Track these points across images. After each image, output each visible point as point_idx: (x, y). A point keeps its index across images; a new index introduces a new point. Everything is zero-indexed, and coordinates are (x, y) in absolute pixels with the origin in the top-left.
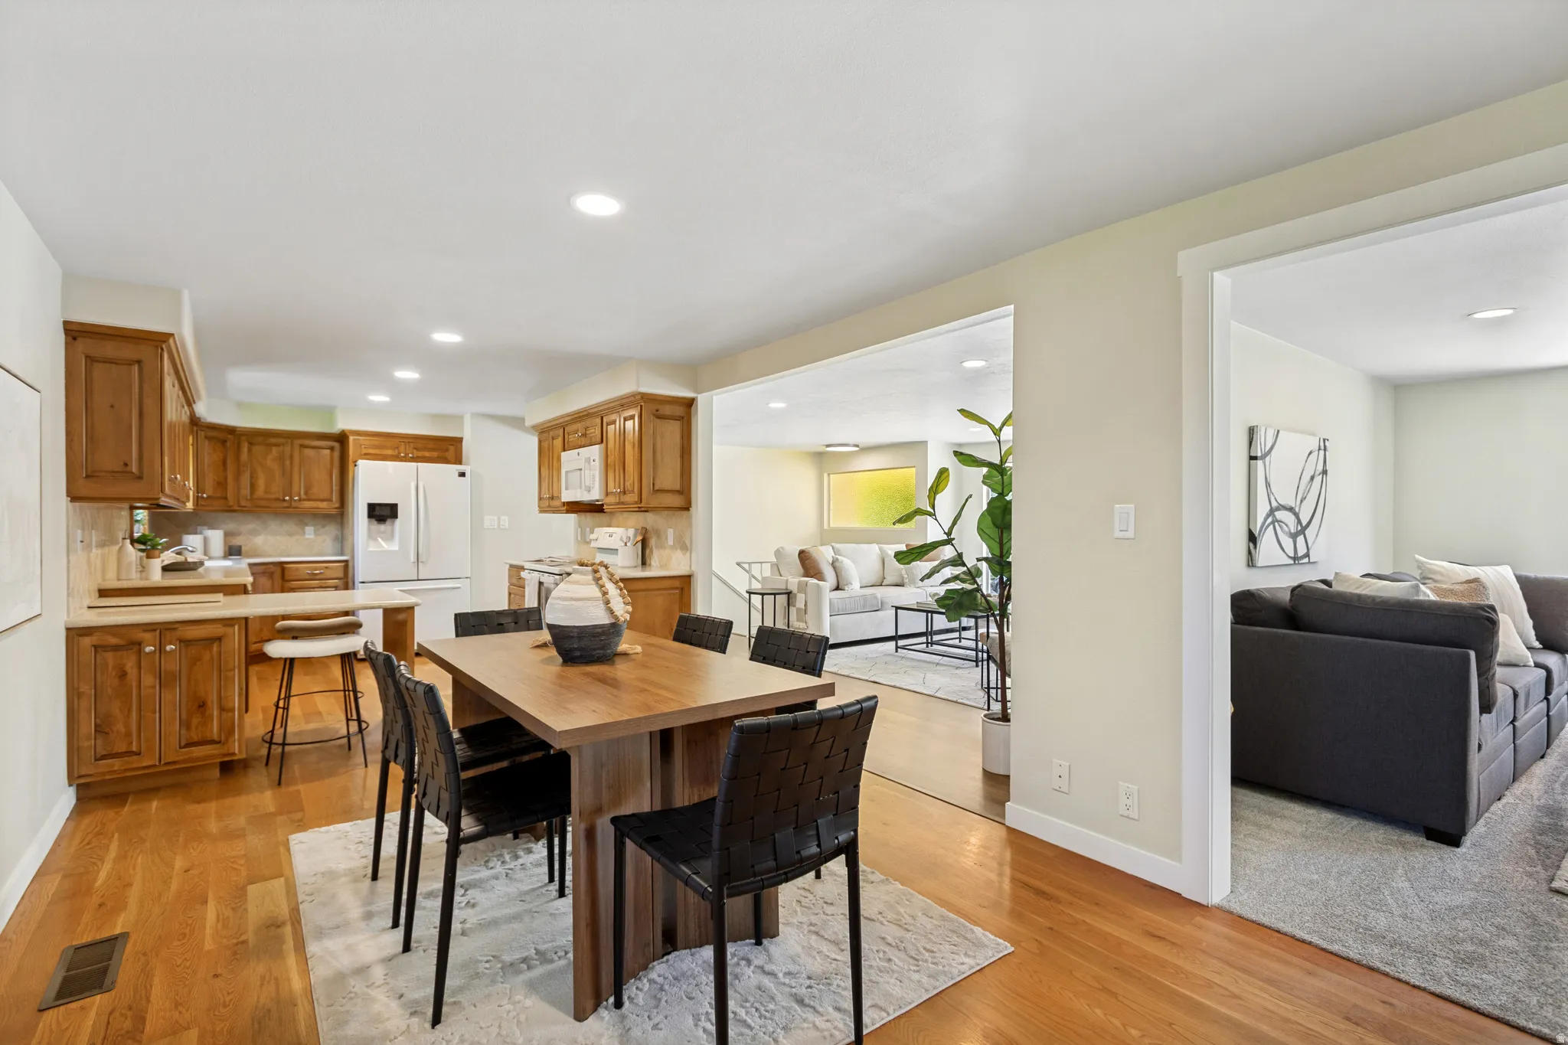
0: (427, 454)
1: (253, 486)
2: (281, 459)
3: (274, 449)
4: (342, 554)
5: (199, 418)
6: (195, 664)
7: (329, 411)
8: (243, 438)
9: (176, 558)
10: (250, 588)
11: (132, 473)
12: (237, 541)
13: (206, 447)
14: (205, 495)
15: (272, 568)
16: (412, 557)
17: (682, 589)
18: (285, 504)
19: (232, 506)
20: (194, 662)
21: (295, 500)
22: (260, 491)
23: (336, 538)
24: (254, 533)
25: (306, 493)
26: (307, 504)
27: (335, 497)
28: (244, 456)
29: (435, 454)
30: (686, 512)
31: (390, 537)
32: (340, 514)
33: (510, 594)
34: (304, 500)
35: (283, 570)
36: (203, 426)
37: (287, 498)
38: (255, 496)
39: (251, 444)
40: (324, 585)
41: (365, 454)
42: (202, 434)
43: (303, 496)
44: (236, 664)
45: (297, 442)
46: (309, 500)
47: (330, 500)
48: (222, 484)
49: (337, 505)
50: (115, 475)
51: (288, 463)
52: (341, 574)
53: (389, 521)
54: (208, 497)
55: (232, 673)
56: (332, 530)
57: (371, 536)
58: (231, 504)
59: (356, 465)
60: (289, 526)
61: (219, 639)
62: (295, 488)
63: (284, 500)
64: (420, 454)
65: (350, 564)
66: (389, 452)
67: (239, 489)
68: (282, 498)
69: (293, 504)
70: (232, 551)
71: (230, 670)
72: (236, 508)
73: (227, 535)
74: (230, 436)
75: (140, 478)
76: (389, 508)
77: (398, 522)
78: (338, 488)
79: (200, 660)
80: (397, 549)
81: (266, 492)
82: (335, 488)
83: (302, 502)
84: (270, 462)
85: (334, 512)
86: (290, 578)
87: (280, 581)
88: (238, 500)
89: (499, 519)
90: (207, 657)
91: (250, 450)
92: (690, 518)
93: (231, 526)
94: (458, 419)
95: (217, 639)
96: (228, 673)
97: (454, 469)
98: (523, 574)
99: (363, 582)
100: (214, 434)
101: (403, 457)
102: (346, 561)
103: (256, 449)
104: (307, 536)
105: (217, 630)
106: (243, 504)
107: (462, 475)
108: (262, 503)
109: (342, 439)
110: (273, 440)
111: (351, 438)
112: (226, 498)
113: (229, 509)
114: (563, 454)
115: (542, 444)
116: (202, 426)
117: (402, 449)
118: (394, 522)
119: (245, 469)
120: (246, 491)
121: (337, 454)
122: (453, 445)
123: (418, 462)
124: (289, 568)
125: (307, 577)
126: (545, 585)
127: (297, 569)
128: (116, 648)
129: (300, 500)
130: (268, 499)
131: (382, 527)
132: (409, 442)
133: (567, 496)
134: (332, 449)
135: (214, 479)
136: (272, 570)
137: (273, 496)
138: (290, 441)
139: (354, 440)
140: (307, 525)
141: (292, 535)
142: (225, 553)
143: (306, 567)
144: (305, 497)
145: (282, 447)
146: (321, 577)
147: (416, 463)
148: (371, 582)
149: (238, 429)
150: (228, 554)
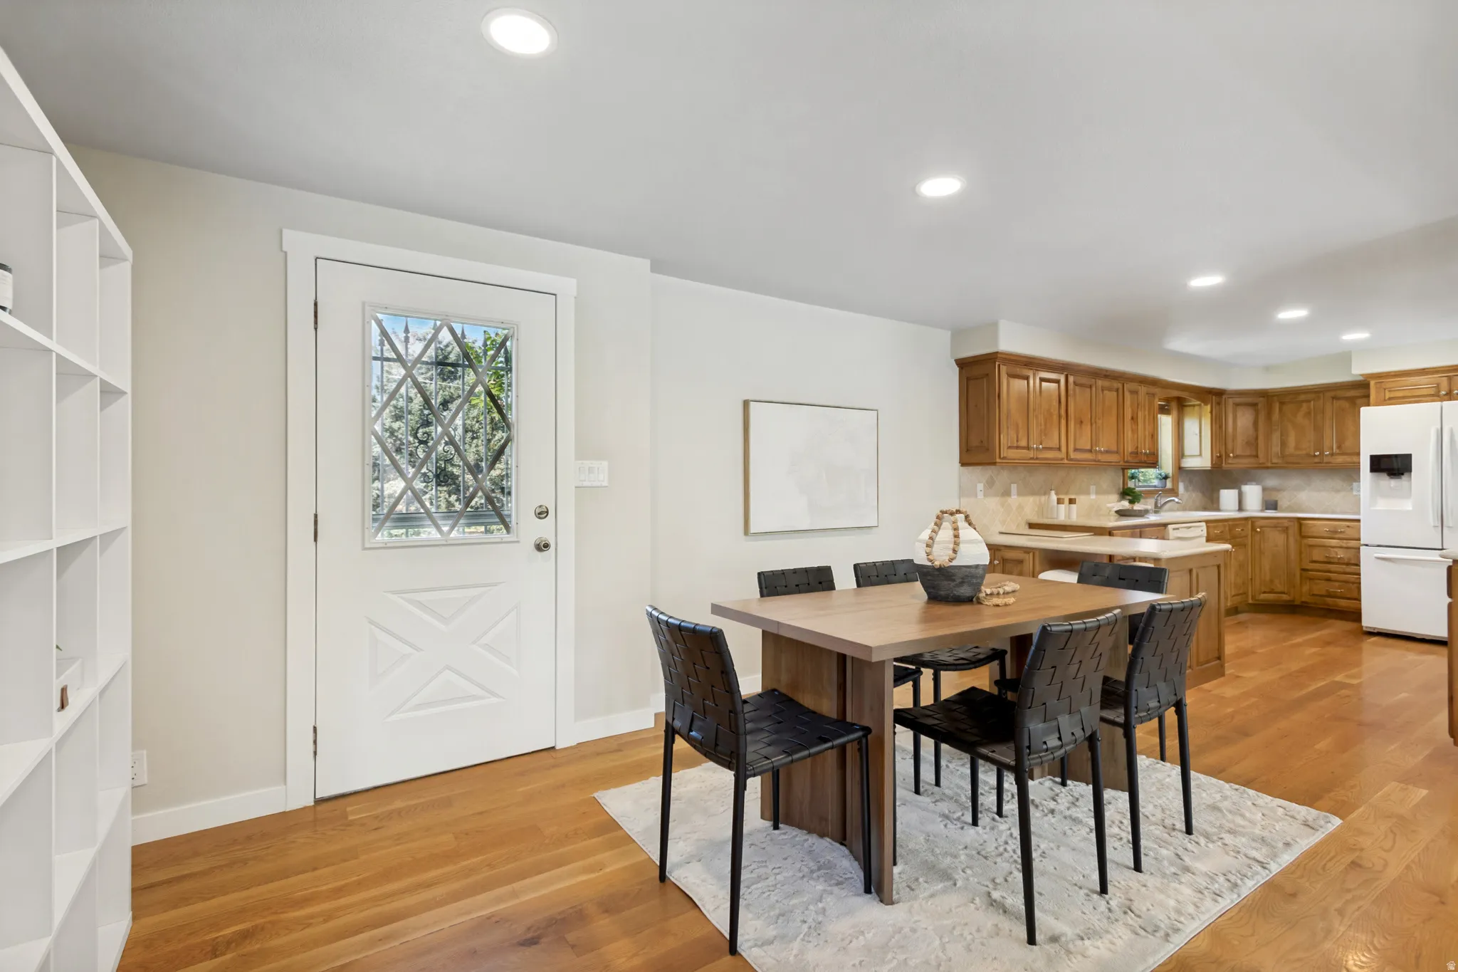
1: (1283, 444)
2: (1312, 414)
3: (1305, 405)
7: (1345, 357)
8: (1274, 399)
13: (1236, 412)
14: (1233, 454)
15: (1286, 523)
16: (1433, 520)
18: (1316, 460)
19: (1265, 464)
21: (1326, 455)
22: (1291, 448)
25: (1339, 447)
26: (1340, 459)
28: (1276, 416)
31: (1408, 495)
34: (1337, 454)
35: (1300, 525)
36: (1231, 394)
37: (1318, 453)
38: (1286, 453)
39: (1282, 403)
40: (1344, 545)
41: (1390, 399)
42: (1233, 402)
43: (1335, 450)
45: (1329, 395)
46: (1343, 454)
48: (1252, 443)
51: (1319, 417)
53: (1403, 476)
54: (1235, 456)
58: (1264, 461)
60: (1334, 482)
62: (1327, 443)
63: (1315, 456)
65: (1357, 524)
66: (1423, 392)
67: (1270, 447)
68: (1312, 454)
69: (1325, 460)
70: (1267, 505)
72: (1269, 465)
73: (1264, 490)
74: (1261, 399)
77: (1409, 476)
80: (1411, 509)
81: (1297, 448)
83: (1334, 457)
84: (1301, 418)
86: (1310, 534)
87: (1297, 537)
88: (1272, 458)
91: (1280, 410)
93: (1272, 482)
99: (1369, 546)
100: (1245, 398)
101: (1444, 395)
103: (1286, 407)
104: (1355, 493)
106: (1276, 461)
108: (1294, 460)
110: (1302, 397)
111: (1372, 382)
112: (1259, 457)
113: (1261, 466)
116: (1228, 394)
117: (1442, 385)
119: (1276, 428)
120: (1276, 449)
124: (1309, 524)
125: (1326, 535)
127: (1315, 526)
129: (1332, 454)
130: (1299, 456)
132: (1454, 376)
135: (1243, 440)
137: (1303, 452)
138: (1321, 395)
139: (1374, 384)
141: (1338, 491)
142: (1263, 507)
143: (1325, 525)
144: (1338, 451)
145: (1312, 402)
146: (1341, 536)
147: (1440, 403)
148: (1379, 546)
149: (1270, 391)
150: (1264, 508)
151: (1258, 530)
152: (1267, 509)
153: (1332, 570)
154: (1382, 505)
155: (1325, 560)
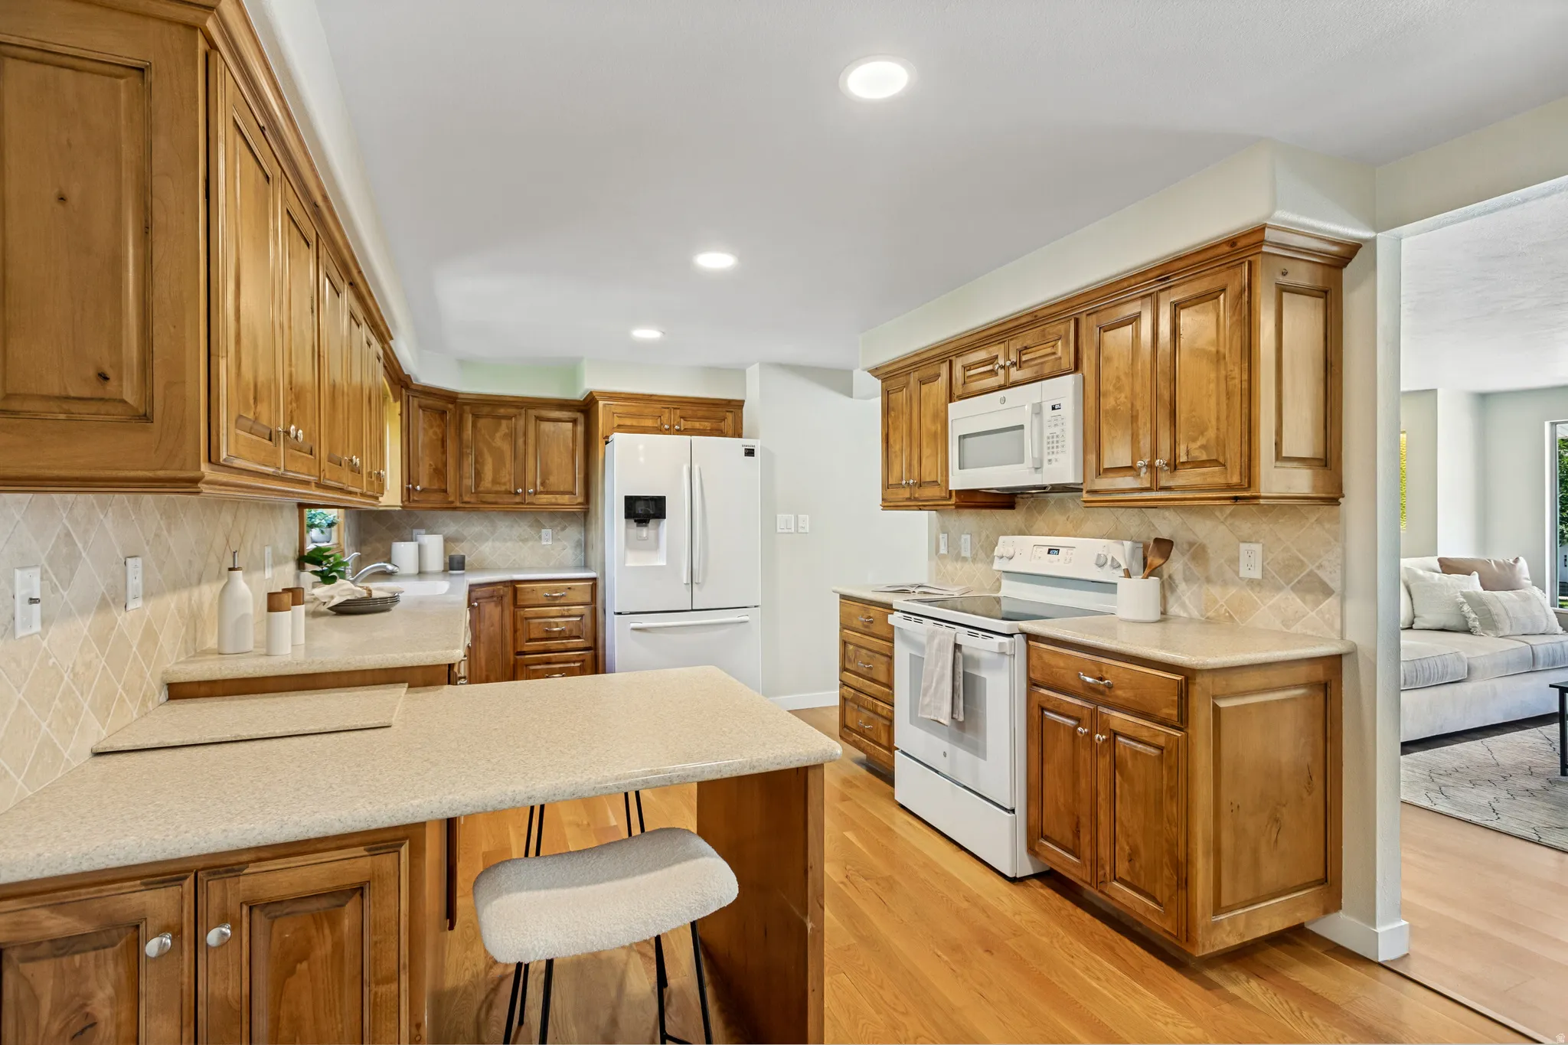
0: (697, 425)
1: (478, 475)
2: (512, 436)
3: (504, 423)
4: (586, 566)
5: (409, 376)
6: (291, 972)
7: (571, 369)
8: (467, 408)
9: (353, 592)
10: (463, 671)
11: (125, 402)
12: (459, 550)
13: (420, 419)
14: (418, 488)
15: (499, 590)
16: (685, 577)
17: (1326, 685)
18: (518, 499)
19: (452, 502)
20: (288, 963)
21: (529, 494)
22: (487, 483)
23: (578, 544)
24: (480, 538)
25: (543, 484)
26: (544, 499)
27: (579, 489)
28: (468, 433)
29: (707, 425)
30: (1326, 510)
31: (654, 547)
32: (584, 513)
33: (844, 643)
34: (541, 493)
35: (515, 591)
36: (417, 391)
37: (520, 491)
38: (481, 489)
39: (476, 417)
40: (566, 613)
41: (619, 426)
42: (414, 402)
43: (539, 488)
44: (405, 959)
45: (533, 413)
46: (547, 493)
47: (573, 493)
48: (440, 472)
49: (580, 500)
50: (76, 407)
51: (520, 441)
52: (587, 598)
53: (652, 522)
54: (423, 490)
55: (394, 986)
56: (573, 533)
57: (630, 545)
58: (451, 499)
59: (607, 443)
60: (523, 528)
61: (359, 890)
62: (530, 477)
63: (516, 493)
64: (689, 425)
65: (600, 584)
66: (649, 423)
67: (461, 478)
68: (513, 490)
69: (528, 499)
70: (455, 564)
71: (387, 980)
72: (458, 504)
73: (446, 540)
74: (450, 406)
75: (146, 418)
76: (652, 504)
77: (665, 523)
78: (582, 476)
79: (304, 957)
80: (665, 564)
81: (495, 482)
82: (579, 476)
83: (538, 496)
84: (500, 442)
85: (576, 509)
86: (525, 603)
87: (512, 608)
88: (461, 495)
89: (797, 518)
90: (323, 949)
91: (474, 425)
92: (1337, 520)
93: (452, 529)
94: (738, 373)
95: (356, 889)
96: (382, 989)
97: (737, 445)
98: (894, 619)
99: (620, 614)
100: (430, 402)
101: (666, 429)
102: (594, 579)
103: (481, 423)
104: (544, 543)
105: (357, 865)
106: (466, 499)
107: (750, 452)
108: (490, 498)
109: (586, 409)
110: (502, 411)
111: (601, 403)
112: (445, 491)
113: (449, 506)
114: (949, 405)
115: (890, 396)
116: (412, 390)
117: (665, 418)
118: (659, 525)
119: (469, 451)
120: (469, 482)
121: (580, 429)
122: (732, 412)
123: (691, 435)
124: (522, 588)
125: (544, 601)
126: (963, 649)
127: (532, 590)
128: (64, 946)
129: (535, 493)
130: (497, 492)
131: (644, 532)
132: (675, 408)
133: (959, 480)
134: (574, 421)
135: (430, 465)
136: (501, 592)
137: (503, 488)
138: (523, 411)
139: (605, 405)
140: (544, 527)
141: (525, 540)
142: (445, 566)
143: (543, 588)
144: (542, 490)
145: (513, 419)
146: (562, 601)
147: (689, 437)
148: (631, 613)
149: (460, 396)
150: (448, 568)
151: (476, 604)
152: (451, 569)
153: (553, 648)
154: (633, 560)
155: (544, 635)
